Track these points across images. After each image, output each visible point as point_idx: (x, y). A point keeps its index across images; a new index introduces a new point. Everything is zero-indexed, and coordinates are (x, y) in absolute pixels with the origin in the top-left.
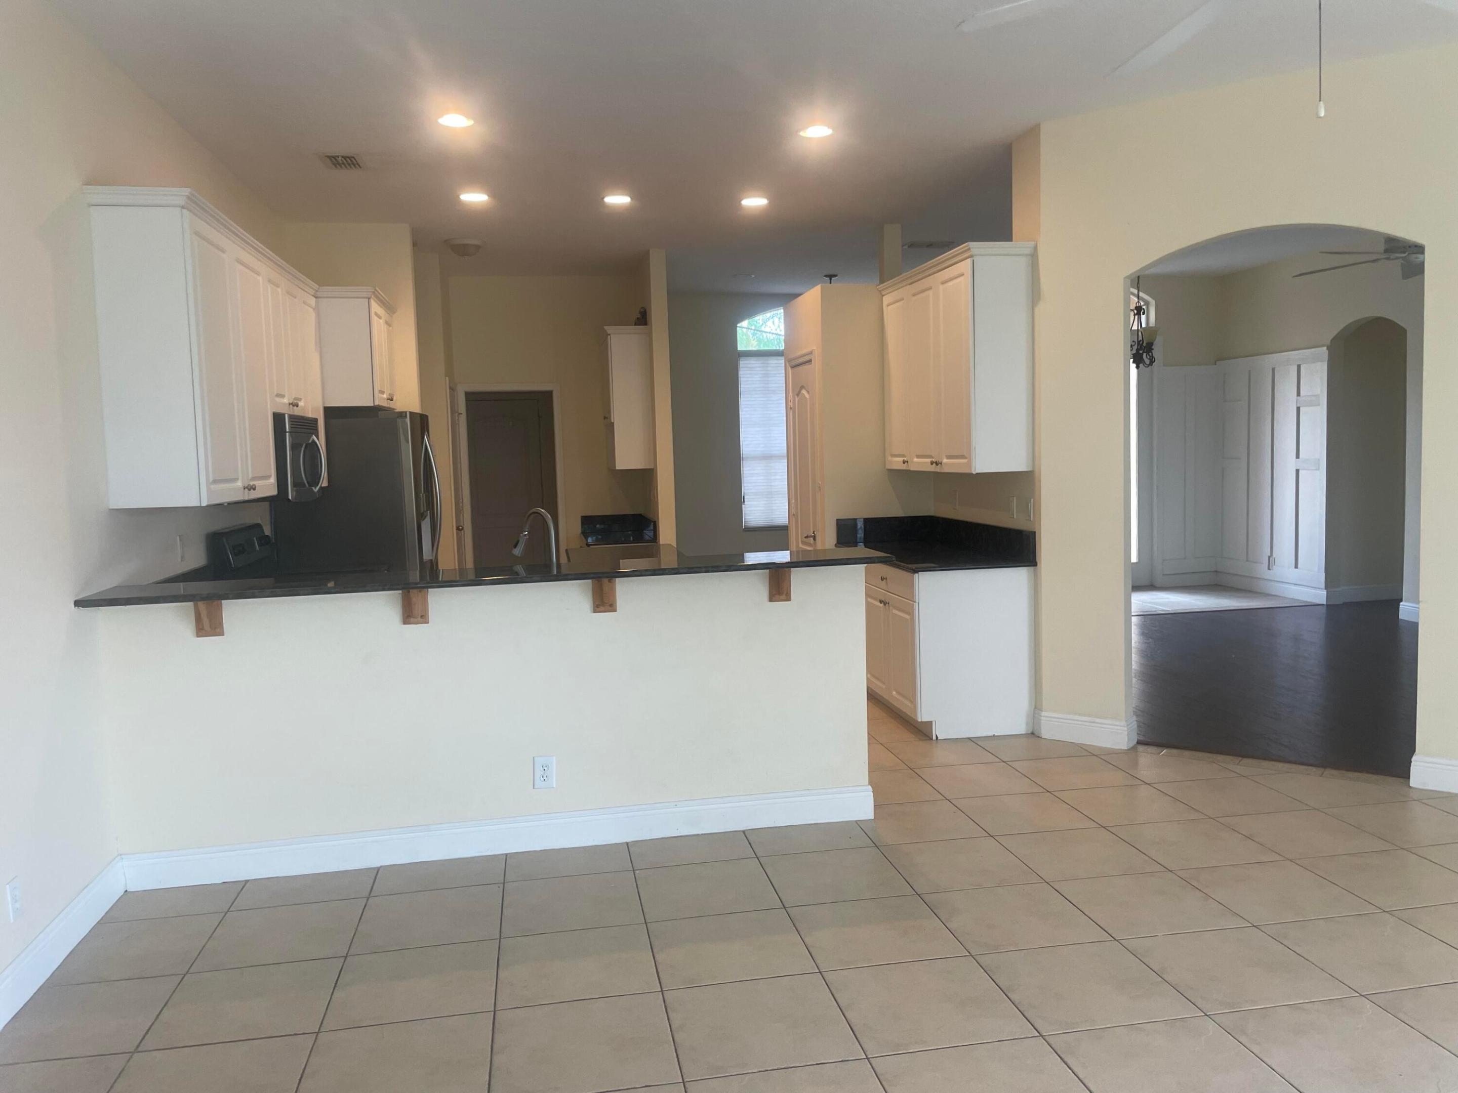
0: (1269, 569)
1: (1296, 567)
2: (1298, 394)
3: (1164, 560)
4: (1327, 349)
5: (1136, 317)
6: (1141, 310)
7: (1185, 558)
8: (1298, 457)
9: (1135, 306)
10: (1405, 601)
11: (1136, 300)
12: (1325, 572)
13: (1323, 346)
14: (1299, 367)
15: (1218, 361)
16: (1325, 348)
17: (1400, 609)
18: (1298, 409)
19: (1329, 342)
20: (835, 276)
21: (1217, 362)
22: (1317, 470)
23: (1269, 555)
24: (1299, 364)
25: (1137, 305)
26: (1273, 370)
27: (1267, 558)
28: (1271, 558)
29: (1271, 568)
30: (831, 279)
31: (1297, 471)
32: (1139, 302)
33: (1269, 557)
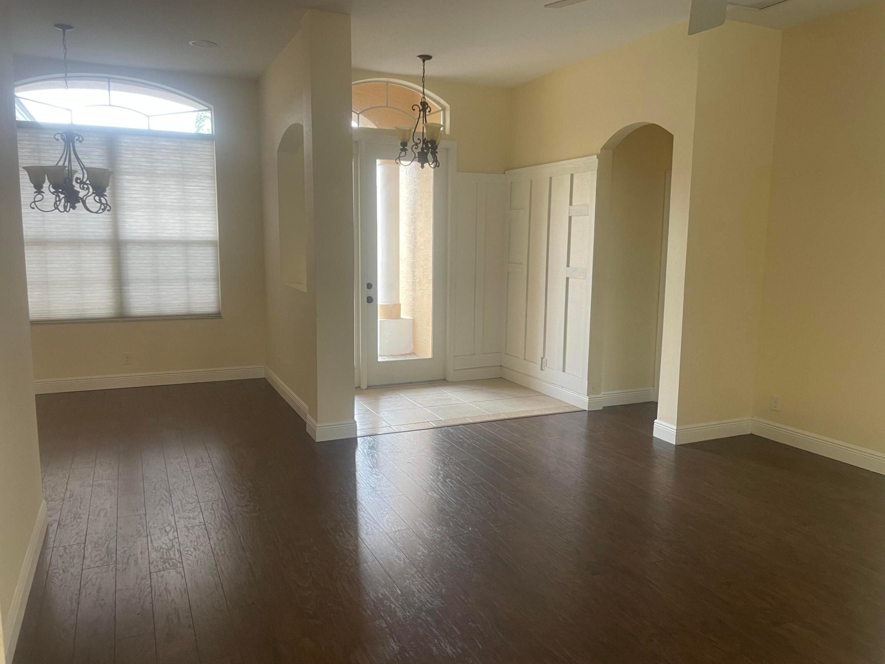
0: (542, 370)
1: (564, 371)
2: (571, 204)
3: (455, 356)
4: (597, 157)
5: (422, 113)
6: (427, 108)
7: (474, 355)
8: (568, 265)
9: (421, 101)
10: (660, 419)
11: (422, 95)
12: (588, 380)
13: (594, 155)
14: (572, 176)
15: (506, 170)
16: (596, 156)
17: (654, 426)
18: (570, 218)
19: (599, 151)
20: (70, 27)
21: (506, 172)
22: (584, 279)
23: (542, 356)
24: (573, 173)
25: (423, 101)
26: (551, 178)
27: (540, 359)
28: (543, 359)
29: (543, 369)
30: (64, 31)
31: (567, 279)
32: (424, 97)
33: (542, 358)
